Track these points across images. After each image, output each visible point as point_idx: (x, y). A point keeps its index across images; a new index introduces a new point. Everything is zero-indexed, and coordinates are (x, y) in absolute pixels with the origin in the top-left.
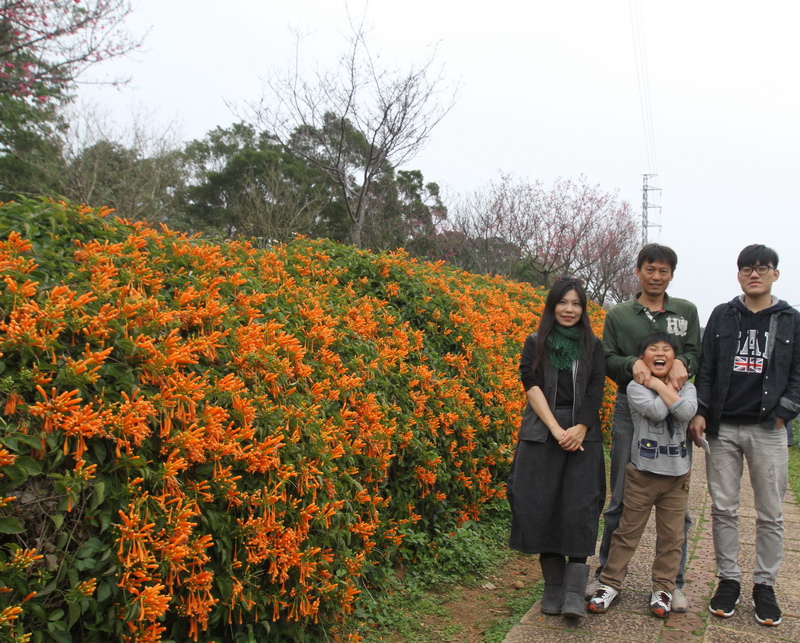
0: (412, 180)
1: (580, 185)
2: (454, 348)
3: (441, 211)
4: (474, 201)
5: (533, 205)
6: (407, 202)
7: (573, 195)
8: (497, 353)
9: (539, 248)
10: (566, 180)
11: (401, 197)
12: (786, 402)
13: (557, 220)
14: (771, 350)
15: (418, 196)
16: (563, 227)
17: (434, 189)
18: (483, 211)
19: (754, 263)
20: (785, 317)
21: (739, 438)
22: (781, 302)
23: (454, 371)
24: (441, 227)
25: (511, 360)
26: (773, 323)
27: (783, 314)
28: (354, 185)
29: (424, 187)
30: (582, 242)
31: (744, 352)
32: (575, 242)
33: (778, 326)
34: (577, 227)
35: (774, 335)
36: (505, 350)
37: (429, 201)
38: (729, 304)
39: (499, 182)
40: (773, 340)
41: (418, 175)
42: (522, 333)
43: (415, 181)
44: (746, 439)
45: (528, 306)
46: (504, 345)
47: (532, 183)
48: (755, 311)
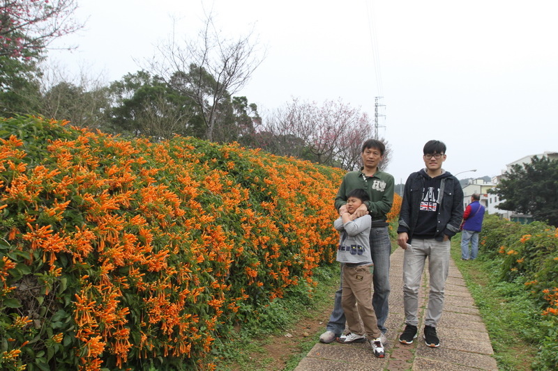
0: (241, 102)
1: (338, 104)
2: (267, 199)
3: (258, 120)
4: (277, 114)
5: (311, 116)
6: (239, 115)
7: (334, 110)
8: (292, 201)
9: (315, 141)
10: (331, 101)
11: (235, 112)
12: (450, 226)
13: (325, 124)
14: (441, 199)
15: (245, 111)
16: (329, 128)
17: (254, 107)
18: (282, 119)
19: (433, 152)
20: (449, 181)
21: (424, 247)
22: (447, 172)
23: (267, 212)
24: (258, 129)
25: (300, 205)
26: (442, 184)
27: (448, 179)
28: (207, 105)
29: (248, 106)
30: (340, 137)
31: (426, 199)
32: (336, 136)
33: (445, 185)
34: (337, 128)
35: (443, 190)
36: (296, 199)
37: (251, 114)
38: (418, 172)
39: (292, 102)
40: (442, 193)
41: (244, 99)
42: (305, 189)
43: (243, 103)
44: (428, 248)
45: (309, 174)
46: (296, 197)
47: (311, 103)
48: (432, 177)
